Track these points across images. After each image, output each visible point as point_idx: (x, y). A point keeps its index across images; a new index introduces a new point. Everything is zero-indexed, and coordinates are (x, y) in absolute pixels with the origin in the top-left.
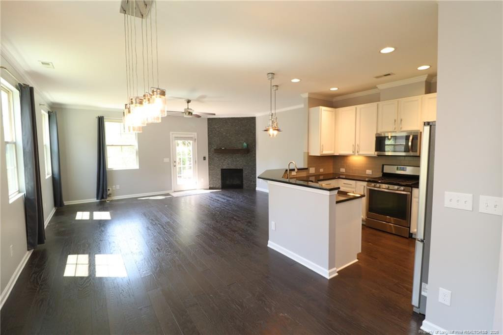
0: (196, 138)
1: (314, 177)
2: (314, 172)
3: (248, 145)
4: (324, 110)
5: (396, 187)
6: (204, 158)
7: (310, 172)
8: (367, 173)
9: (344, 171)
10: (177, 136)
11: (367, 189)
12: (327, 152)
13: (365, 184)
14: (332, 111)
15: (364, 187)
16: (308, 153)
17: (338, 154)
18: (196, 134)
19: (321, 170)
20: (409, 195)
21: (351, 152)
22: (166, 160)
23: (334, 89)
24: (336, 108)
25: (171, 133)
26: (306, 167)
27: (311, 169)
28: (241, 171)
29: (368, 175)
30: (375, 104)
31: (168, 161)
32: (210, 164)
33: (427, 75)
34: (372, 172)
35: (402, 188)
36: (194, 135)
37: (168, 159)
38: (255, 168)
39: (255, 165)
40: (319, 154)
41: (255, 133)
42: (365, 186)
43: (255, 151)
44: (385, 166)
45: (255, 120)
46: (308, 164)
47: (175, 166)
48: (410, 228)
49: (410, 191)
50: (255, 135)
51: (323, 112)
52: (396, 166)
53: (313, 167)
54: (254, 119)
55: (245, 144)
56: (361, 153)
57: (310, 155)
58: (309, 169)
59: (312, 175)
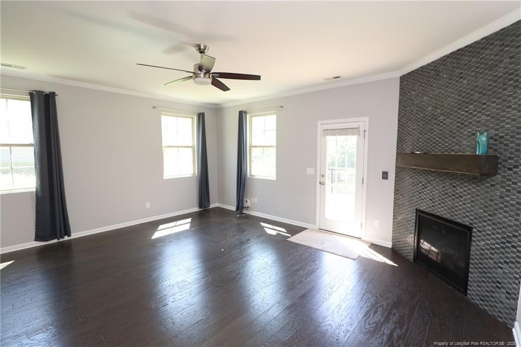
0: (367, 129)
6: (385, 175)
10: (326, 127)
18: (367, 119)
25: (319, 123)
31: (313, 174)
36: (363, 122)
37: (313, 170)
47: (323, 183)
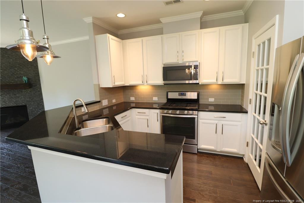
2: (107, 104)
3: (28, 79)
4: (112, 39)
5: (186, 112)
8: (154, 100)
9: (134, 99)
11: (161, 115)
12: (118, 83)
13: (158, 111)
14: (120, 42)
15: (158, 114)
16: (99, 85)
17: (128, 85)
19: (114, 101)
21: (141, 83)
23: (121, 15)
24: (123, 39)
26: (99, 100)
27: (103, 101)
28: (24, 107)
29: (154, 101)
30: (159, 37)
33: (202, 12)
34: (158, 99)
38: (43, 102)
39: (42, 99)
40: (111, 86)
41: (37, 66)
43: (40, 85)
44: (169, 93)
46: (100, 96)
48: (197, 145)
51: (111, 41)
52: (178, 93)
53: (106, 99)
55: (25, 79)
56: (149, 82)
57: (101, 87)
58: (102, 102)
59: (105, 107)
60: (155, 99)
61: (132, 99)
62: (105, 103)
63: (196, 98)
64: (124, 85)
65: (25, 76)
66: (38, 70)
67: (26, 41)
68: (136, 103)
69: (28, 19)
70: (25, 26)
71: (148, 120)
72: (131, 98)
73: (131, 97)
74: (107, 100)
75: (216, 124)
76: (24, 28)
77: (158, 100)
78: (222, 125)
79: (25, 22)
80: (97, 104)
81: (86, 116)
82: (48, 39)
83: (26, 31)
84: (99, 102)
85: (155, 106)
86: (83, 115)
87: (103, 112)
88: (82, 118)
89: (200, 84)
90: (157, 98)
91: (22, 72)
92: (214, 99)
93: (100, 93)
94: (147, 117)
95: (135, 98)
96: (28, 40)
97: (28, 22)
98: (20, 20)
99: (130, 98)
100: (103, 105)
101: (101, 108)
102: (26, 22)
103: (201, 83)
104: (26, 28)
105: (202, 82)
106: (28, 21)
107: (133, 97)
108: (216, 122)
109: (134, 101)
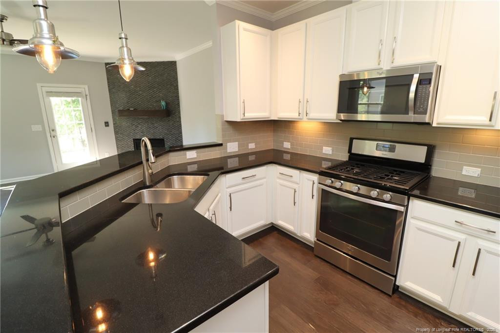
1: (237, 159)
3: (167, 104)
5: (374, 193)
6: (107, 124)
7: (229, 150)
8: (324, 152)
9: (289, 147)
10: (50, 90)
11: (319, 187)
12: (255, 114)
13: (315, 177)
15: (314, 183)
16: (223, 116)
17: (277, 119)
18: (86, 87)
19: (252, 146)
20: (403, 212)
22: (36, 128)
25: (39, 85)
26: (221, 143)
27: (228, 144)
28: (162, 142)
31: (41, 129)
32: (116, 133)
34: (333, 151)
35: (387, 196)
36: (84, 89)
37: (40, 126)
38: (181, 136)
39: (181, 133)
40: (239, 119)
41: (177, 86)
42: (316, 182)
43: (179, 113)
44: (354, 140)
45: (176, 65)
46: (224, 136)
47: (54, 137)
48: (395, 277)
49: (406, 204)
50: (177, 89)
51: (242, 33)
52: (376, 142)
53: (234, 142)
54: (173, 64)
55: (163, 103)
56: (311, 115)
57: (225, 119)
58: (227, 146)
59: (232, 154)
60: (327, 151)
61: (287, 145)
62: (232, 148)
63: (422, 160)
64: (268, 118)
65: (163, 100)
66: (178, 92)
67: (44, 41)
68: (293, 155)
69: (47, 5)
70: (43, 17)
71: (295, 191)
72: (285, 143)
73: (286, 141)
74: (237, 143)
75: (459, 243)
76: (41, 19)
77: (332, 153)
78: (480, 250)
79: (41, 9)
80: (217, 148)
81: (193, 166)
82: (126, 39)
83: (44, 24)
84: (221, 145)
85: (325, 164)
86: (189, 165)
87: (227, 162)
88: (187, 169)
89: (434, 125)
90: (330, 149)
91: (161, 94)
92: (480, 169)
93: (223, 130)
94: (295, 186)
95: (291, 145)
96: (49, 39)
97: (47, 10)
98: (35, 6)
99: (283, 144)
100: (228, 152)
101: (223, 156)
102: (44, 10)
103: (438, 124)
104: (44, 20)
105: (440, 121)
106: (47, 8)
107: (288, 142)
108: (461, 237)
109: (289, 149)
